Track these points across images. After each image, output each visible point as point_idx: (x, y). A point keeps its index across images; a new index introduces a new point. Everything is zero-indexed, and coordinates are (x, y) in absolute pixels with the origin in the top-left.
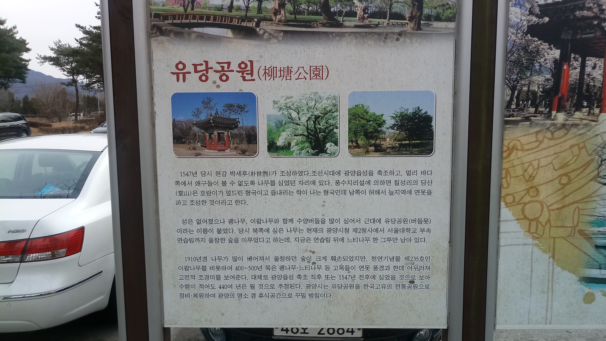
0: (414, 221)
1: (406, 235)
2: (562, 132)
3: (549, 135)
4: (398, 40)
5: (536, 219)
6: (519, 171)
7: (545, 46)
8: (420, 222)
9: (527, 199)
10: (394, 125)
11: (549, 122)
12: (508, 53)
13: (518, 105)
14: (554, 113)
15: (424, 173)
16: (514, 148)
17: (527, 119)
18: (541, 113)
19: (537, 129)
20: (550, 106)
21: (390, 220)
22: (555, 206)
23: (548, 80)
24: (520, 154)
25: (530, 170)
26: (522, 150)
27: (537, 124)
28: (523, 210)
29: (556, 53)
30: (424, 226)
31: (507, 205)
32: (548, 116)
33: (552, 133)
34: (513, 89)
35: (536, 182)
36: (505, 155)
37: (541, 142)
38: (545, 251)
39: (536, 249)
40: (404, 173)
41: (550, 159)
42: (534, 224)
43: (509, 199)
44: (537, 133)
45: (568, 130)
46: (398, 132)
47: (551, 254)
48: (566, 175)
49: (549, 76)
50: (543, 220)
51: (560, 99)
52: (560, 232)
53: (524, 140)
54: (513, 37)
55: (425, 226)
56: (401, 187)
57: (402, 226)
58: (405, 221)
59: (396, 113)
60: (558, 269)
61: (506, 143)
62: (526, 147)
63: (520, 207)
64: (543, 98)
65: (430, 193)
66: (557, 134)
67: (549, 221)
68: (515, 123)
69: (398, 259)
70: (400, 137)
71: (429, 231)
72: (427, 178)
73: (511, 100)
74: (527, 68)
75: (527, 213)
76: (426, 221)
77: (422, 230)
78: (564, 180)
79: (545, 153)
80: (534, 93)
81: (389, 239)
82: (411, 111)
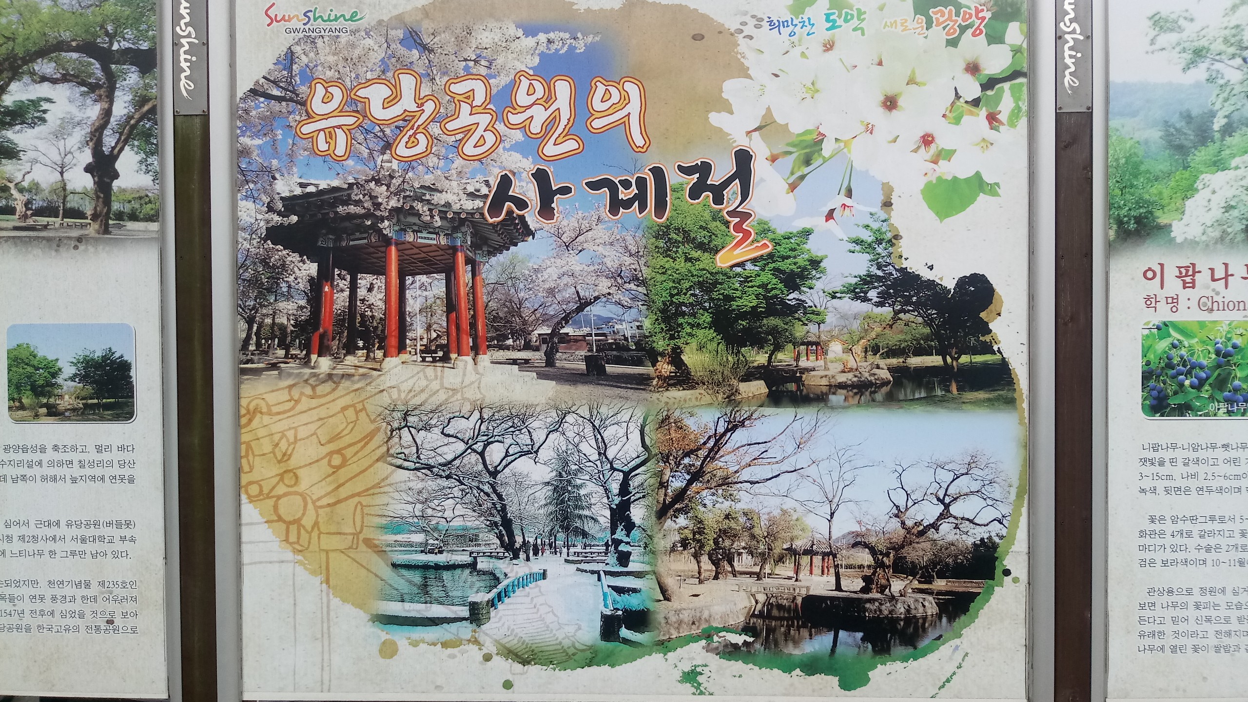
0: (109, 524)
1: (98, 546)
2: (328, 386)
3: (308, 391)
4: (76, 247)
5: (297, 522)
6: (267, 447)
7: (295, 257)
8: (119, 525)
9: (281, 489)
10: (75, 375)
11: (307, 371)
12: (238, 268)
13: (258, 345)
14: (314, 357)
15: (121, 448)
16: (257, 410)
17: (274, 366)
18: (294, 357)
19: (290, 382)
20: (306, 346)
21: (74, 523)
22: (325, 501)
23: (301, 308)
24: (266, 419)
25: (283, 445)
26: (270, 413)
27: (290, 375)
28: (276, 507)
29: (312, 268)
30: (125, 532)
31: (251, 499)
32: (306, 362)
33: (314, 388)
34: (250, 321)
35: (293, 463)
36: (244, 421)
37: (297, 402)
38: (314, 573)
39: (299, 569)
40: (91, 449)
41: (312, 427)
42: (293, 528)
43: (254, 490)
44: (291, 387)
45: (337, 384)
46: (81, 385)
47: (323, 577)
48: (339, 452)
49: (303, 303)
50: (308, 522)
51: (322, 337)
52: (335, 542)
53: (271, 398)
54: (246, 245)
55: (127, 532)
56: (88, 471)
57: (92, 532)
58: (96, 524)
59: (77, 357)
60: (336, 602)
61: (244, 402)
62: (275, 409)
63: (271, 502)
64: (295, 335)
65: (131, 480)
66: (320, 389)
67: (316, 524)
68: (257, 372)
69: (88, 585)
70: (83, 394)
71: (133, 540)
72: (127, 456)
73: (248, 337)
74: (269, 290)
75: (282, 511)
76: (128, 524)
77: (123, 539)
78: (337, 460)
79: (304, 418)
80: (282, 328)
81: (73, 553)
82: (98, 354)
